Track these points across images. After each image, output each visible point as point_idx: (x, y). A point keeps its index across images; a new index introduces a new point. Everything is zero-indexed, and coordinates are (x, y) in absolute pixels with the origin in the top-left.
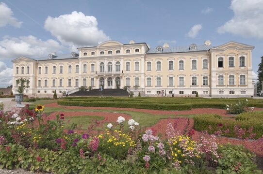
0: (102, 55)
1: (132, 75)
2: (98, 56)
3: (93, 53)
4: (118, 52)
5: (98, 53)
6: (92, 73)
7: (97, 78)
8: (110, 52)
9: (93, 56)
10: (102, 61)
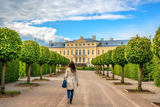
0: (76, 46)
1: (91, 57)
2: (74, 47)
3: (72, 45)
4: (84, 45)
5: (74, 45)
6: (72, 55)
7: (74, 58)
8: (80, 45)
9: (72, 46)
10: (76, 49)
